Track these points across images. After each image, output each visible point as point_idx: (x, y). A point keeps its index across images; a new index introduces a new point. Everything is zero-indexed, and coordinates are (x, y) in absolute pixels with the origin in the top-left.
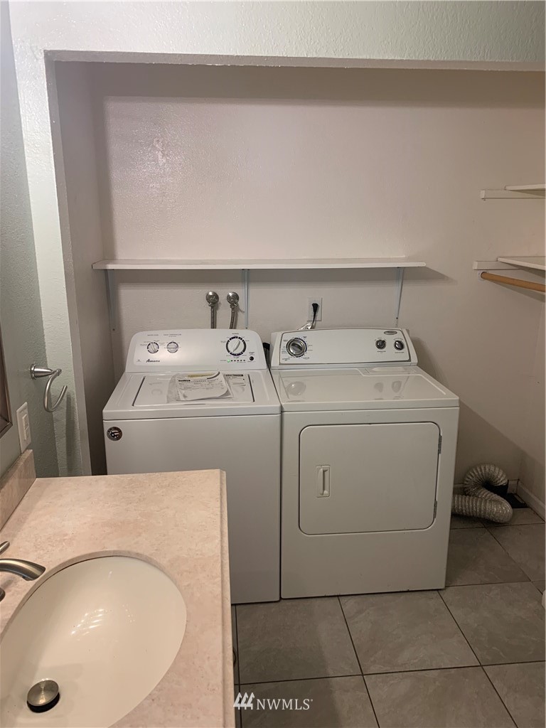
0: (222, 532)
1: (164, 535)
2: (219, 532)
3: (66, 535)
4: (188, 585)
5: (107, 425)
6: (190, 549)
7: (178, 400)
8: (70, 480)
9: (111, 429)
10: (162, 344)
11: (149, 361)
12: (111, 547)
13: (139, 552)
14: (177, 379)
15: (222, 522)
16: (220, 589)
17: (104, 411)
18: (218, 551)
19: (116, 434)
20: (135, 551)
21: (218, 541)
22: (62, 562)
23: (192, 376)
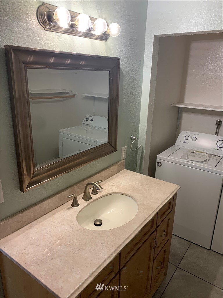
0: (162, 203)
1: (145, 196)
2: (161, 203)
3: (121, 186)
4: (140, 212)
5: (158, 161)
6: (149, 203)
7: (185, 159)
8: (132, 172)
9: (158, 162)
10: (191, 137)
11: (184, 142)
12: (129, 193)
13: (135, 198)
14: (190, 151)
15: (165, 200)
16: (147, 217)
17: (157, 156)
18: (156, 207)
19: (160, 164)
20: (134, 197)
21: (158, 205)
22: (115, 192)
23: (197, 151)
